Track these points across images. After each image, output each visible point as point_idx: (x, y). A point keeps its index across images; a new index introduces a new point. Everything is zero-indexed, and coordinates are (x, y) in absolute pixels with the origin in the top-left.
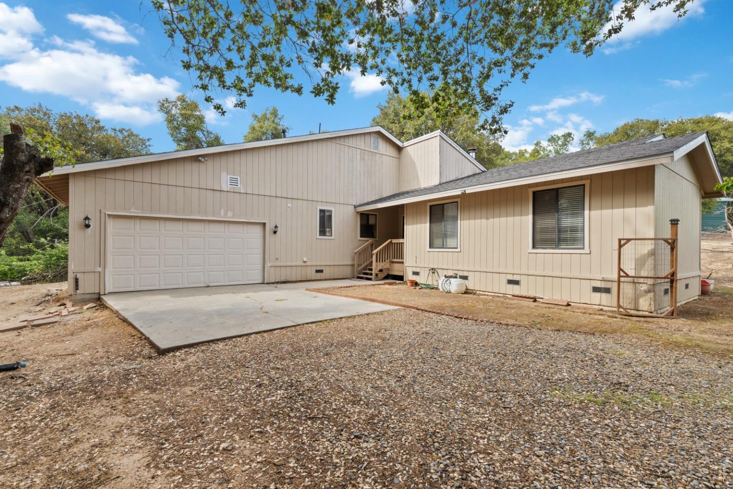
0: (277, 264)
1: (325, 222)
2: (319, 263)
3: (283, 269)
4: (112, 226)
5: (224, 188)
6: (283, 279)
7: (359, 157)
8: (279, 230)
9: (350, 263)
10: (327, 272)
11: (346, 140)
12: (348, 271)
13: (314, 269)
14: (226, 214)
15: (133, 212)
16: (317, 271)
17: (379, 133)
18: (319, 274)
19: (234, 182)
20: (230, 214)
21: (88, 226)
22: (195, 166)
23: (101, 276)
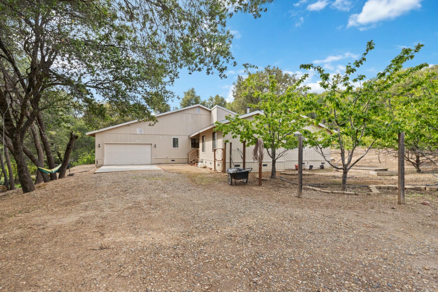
0: (156, 158)
1: (175, 143)
2: (173, 157)
3: (159, 160)
4: (106, 147)
5: (138, 133)
6: (159, 163)
7: (190, 117)
8: (156, 146)
9: (186, 157)
10: (176, 161)
11: (185, 111)
12: (186, 161)
13: (171, 160)
14: (138, 141)
15: (111, 142)
16: (172, 160)
17: (199, 106)
18: (173, 162)
19: (141, 131)
20: (140, 141)
21: (100, 147)
22: (128, 127)
23: (103, 160)
